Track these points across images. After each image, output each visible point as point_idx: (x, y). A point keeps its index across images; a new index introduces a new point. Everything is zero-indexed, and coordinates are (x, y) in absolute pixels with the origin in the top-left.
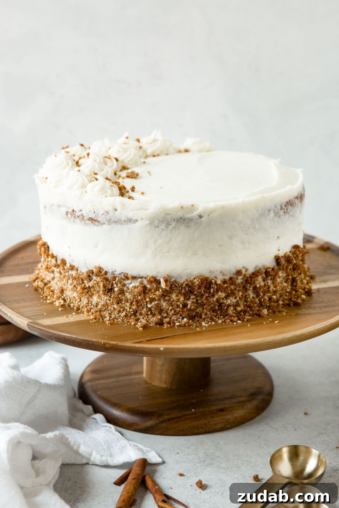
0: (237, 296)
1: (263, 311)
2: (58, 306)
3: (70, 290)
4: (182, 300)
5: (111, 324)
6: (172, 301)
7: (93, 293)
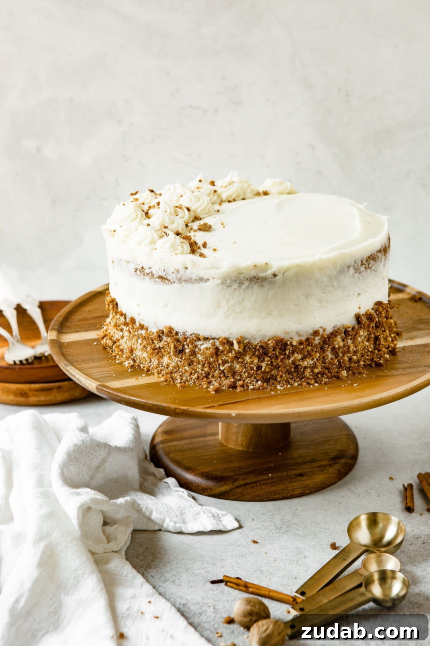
0: (314, 357)
1: (342, 372)
2: (127, 367)
3: (139, 350)
4: (256, 363)
5: (182, 387)
6: (246, 363)
7: (164, 354)
